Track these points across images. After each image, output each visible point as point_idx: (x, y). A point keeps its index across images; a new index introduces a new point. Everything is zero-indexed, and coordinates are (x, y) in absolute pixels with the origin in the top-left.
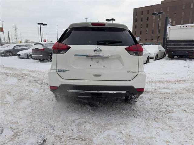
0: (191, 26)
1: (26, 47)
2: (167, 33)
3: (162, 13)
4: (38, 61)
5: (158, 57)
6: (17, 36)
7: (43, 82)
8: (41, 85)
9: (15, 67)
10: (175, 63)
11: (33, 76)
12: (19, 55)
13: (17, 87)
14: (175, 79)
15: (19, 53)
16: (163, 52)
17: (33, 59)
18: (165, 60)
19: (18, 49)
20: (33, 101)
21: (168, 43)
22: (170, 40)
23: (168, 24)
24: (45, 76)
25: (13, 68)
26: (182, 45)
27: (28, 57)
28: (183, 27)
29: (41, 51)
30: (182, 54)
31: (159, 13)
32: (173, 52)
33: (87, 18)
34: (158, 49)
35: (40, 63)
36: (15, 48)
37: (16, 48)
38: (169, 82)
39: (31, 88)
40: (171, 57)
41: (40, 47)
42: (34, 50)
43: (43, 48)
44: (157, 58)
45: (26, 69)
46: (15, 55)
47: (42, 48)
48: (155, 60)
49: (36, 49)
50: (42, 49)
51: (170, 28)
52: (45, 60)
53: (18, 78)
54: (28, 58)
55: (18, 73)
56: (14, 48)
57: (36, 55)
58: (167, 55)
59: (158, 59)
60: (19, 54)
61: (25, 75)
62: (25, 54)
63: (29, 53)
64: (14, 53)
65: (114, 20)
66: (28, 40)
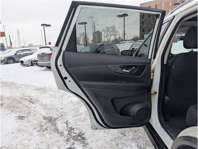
1: (30, 52)
4: (45, 68)
6: (20, 41)
11: (44, 102)
12: (22, 62)
15: (21, 60)
17: (38, 66)
19: (20, 54)
27: (33, 63)
37: (18, 54)
42: (40, 55)
46: (18, 62)
49: (43, 53)
53: (18, 114)
54: (32, 65)
55: (19, 95)
56: (15, 54)
57: (42, 61)
61: (30, 101)
62: (29, 60)
63: (33, 59)
64: (16, 60)
65: (127, 15)
66: (31, 44)
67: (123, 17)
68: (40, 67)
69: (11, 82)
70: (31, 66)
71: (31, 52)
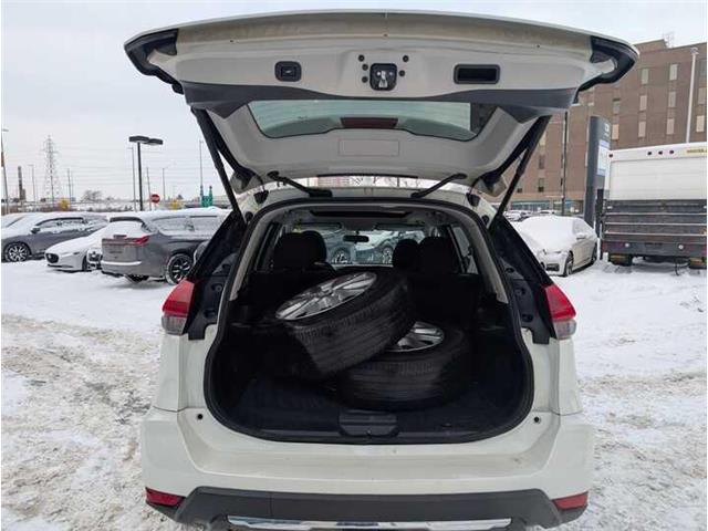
0: (689, 152)
1: (83, 227)
4: (123, 280)
5: (575, 263)
6: (54, 179)
7: (135, 396)
8: (122, 416)
9: (28, 313)
10: (643, 288)
11: (94, 359)
12: (54, 258)
13: (18, 433)
14: (664, 368)
15: (52, 250)
17: (103, 273)
18: (599, 271)
19: (50, 233)
20: (76, 522)
21: (608, 211)
22: (616, 202)
23: (601, 142)
24: (145, 360)
25: (20, 320)
26: (662, 218)
27: (87, 264)
28: (661, 153)
29: (137, 248)
30: (661, 252)
32: (627, 245)
34: (574, 232)
35: (130, 290)
36: (39, 230)
37: (42, 231)
38: (643, 385)
39: (78, 439)
40: (623, 262)
41: (133, 231)
42: (110, 240)
43: (145, 235)
44: (570, 267)
45: (71, 323)
46: (39, 257)
47: (141, 234)
48: (564, 275)
49: (119, 237)
50: (138, 240)
51: (611, 156)
52: (150, 278)
53: (32, 377)
54: (85, 268)
55: (36, 346)
56: (34, 231)
57: (116, 259)
58: (606, 255)
59: (574, 269)
60: (52, 255)
61: (62, 357)
62: (76, 254)
63: (90, 252)
64: (36, 249)
66: (94, 194)
68: (110, 277)
69: (17, 314)
70: (82, 271)
71: (88, 226)
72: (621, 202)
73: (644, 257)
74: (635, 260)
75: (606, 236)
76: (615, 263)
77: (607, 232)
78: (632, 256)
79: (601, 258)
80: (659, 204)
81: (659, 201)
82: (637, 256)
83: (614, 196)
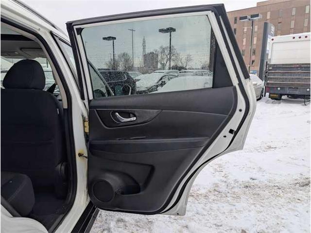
2: (267, 52)
3: (257, 15)
16: (261, 87)
18: (264, 103)
21: (269, 70)
22: (274, 65)
28: (300, 37)
30: (297, 92)
31: (252, 16)
32: (279, 89)
33: (132, 30)
40: (277, 98)
51: (273, 40)
58: (267, 94)
65: (174, 30)
67: (169, 33)
72: (277, 65)
73: (288, 95)
74: (283, 97)
75: (268, 84)
76: (272, 98)
77: (268, 82)
78: (281, 95)
79: (265, 96)
80: (298, 66)
81: (298, 64)
82: (284, 95)
83: (273, 62)
